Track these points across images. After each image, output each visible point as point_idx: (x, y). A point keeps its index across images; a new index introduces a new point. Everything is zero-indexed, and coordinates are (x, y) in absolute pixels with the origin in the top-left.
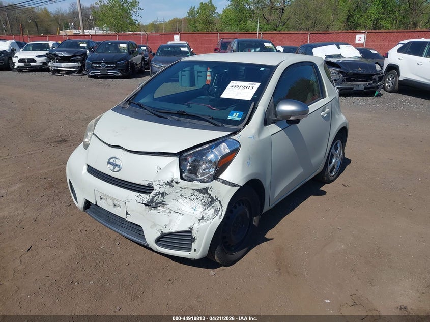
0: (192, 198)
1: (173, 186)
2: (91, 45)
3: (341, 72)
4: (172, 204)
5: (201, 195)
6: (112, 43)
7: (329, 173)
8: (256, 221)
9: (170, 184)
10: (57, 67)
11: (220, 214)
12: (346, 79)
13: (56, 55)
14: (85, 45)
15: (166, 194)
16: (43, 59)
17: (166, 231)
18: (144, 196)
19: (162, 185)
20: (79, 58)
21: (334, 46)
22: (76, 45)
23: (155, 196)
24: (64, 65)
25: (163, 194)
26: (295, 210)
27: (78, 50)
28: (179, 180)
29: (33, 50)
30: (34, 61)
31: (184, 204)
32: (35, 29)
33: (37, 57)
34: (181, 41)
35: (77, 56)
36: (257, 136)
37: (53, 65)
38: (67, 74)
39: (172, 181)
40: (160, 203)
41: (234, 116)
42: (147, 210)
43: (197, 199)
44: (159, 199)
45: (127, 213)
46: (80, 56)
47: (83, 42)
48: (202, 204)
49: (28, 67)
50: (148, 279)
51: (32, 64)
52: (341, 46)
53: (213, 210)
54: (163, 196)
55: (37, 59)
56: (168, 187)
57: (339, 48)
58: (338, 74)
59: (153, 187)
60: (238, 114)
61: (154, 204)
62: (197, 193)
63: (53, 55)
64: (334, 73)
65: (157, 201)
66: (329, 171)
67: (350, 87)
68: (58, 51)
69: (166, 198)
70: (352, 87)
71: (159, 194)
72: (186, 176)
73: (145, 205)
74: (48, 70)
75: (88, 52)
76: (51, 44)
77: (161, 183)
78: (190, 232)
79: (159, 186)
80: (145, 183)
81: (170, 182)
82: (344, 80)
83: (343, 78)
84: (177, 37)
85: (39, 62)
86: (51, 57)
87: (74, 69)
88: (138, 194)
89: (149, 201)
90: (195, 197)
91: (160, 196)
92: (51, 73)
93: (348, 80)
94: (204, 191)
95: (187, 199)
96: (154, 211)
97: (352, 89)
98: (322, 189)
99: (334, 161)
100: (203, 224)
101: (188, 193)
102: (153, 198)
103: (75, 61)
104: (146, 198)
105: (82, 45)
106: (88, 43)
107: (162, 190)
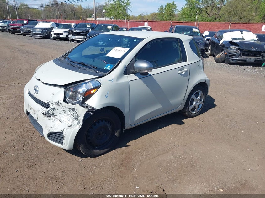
0: (69, 113)
1: (59, 105)
2: (93, 26)
3: (239, 49)
4: (59, 116)
5: (73, 112)
6: (104, 25)
7: (190, 111)
8: (117, 133)
9: (57, 103)
10: (73, 38)
11: (80, 124)
12: (242, 54)
13: (73, 31)
14: (90, 26)
15: (55, 109)
16: (67, 33)
17: (51, 131)
18: (45, 109)
19: (54, 104)
20: (85, 33)
21: (239, 32)
22: (85, 26)
23: (50, 110)
24: (76, 37)
25: (54, 109)
26: (157, 131)
27: (86, 29)
28: (62, 102)
29: (63, 28)
30: (62, 34)
31: (64, 116)
32: (74, 17)
33: (64, 32)
34: (148, 26)
35: (84, 32)
36: (116, 80)
37: (71, 37)
38: (78, 42)
39: (59, 102)
40: (52, 114)
41: (108, 67)
42: (44, 117)
43: (71, 114)
44: (51, 112)
45: (38, 119)
46: (85, 32)
47: (89, 24)
48: (73, 118)
49: (59, 37)
50: (44, 157)
51: (61, 36)
52: (243, 32)
53: (77, 122)
54: (53, 110)
55: (64, 33)
56: (57, 105)
57: (242, 33)
58: (237, 50)
59: (49, 105)
60: (110, 66)
61: (49, 115)
62: (71, 111)
63: (71, 31)
64: (234, 50)
65: (51, 113)
66: (190, 109)
67: (244, 59)
68: (74, 29)
69: (56, 112)
70: (246, 59)
71: (52, 109)
72: (67, 100)
73: (44, 114)
74: (68, 40)
75: (90, 30)
76: (73, 25)
77: (53, 103)
78: (62, 133)
79: (52, 104)
80: (46, 102)
81: (58, 102)
82: (240, 55)
83: (240, 53)
84: (146, 24)
85: (65, 35)
86: (70, 32)
87: (82, 40)
88: (43, 108)
89: (47, 112)
90: (70, 113)
91: (52, 110)
92: (69, 41)
93: (243, 55)
94: (73, 110)
95: (66, 114)
96: (47, 118)
97: (246, 61)
98: (183, 121)
99: (194, 103)
100: (69, 129)
101: (67, 110)
102: (49, 111)
103: (82, 35)
104: (46, 110)
105: (88, 26)
106: (92, 25)
107: (53, 107)
